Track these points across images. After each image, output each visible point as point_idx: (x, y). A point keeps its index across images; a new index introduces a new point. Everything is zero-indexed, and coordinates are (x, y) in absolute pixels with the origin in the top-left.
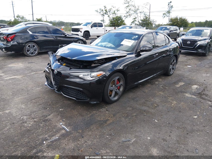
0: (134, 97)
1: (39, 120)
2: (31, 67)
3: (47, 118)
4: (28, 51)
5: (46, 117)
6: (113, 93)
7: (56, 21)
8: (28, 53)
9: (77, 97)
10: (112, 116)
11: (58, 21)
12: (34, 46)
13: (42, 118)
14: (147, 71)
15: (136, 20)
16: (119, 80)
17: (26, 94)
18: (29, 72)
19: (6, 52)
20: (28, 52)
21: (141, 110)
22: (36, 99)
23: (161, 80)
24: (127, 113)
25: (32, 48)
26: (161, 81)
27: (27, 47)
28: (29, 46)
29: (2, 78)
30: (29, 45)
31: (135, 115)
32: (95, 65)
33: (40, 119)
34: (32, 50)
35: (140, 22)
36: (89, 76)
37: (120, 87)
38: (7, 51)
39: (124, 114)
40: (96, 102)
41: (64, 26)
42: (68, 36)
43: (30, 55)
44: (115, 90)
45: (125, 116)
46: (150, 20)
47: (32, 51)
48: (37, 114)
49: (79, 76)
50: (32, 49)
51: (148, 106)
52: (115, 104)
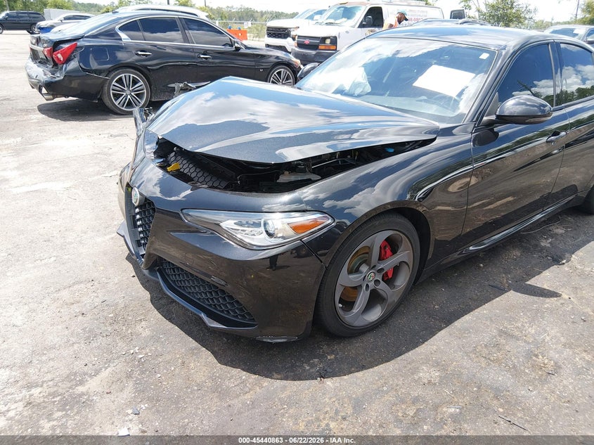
0: (452, 310)
1: (50, 395)
2: (110, 151)
3: (81, 389)
4: (117, 96)
5: (82, 383)
6: (362, 299)
7: (232, 7)
8: (116, 103)
9: (210, 305)
10: (350, 411)
11: (239, 7)
12: (135, 82)
13: (63, 387)
14: (510, 199)
15: (470, 4)
16: (392, 245)
17: (53, 259)
18: (98, 169)
19: (51, 97)
20: (116, 100)
21: (479, 388)
22: (76, 287)
23: (560, 231)
24: (415, 400)
25: (128, 87)
26: (562, 235)
27: (113, 83)
28: (120, 81)
29: (7, 186)
30: (121, 79)
31: (452, 415)
32: (293, 178)
33: (52, 390)
34: (128, 94)
35: (484, 9)
36: (262, 229)
37: (396, 269)
38: (52, 95)
39: (403, 401)
40: (285, 340)
41: (250, 23)
42: (243, 51)
43: (123, 109)
44: (372, 285)
45: (405, 415)
46: (515, 4)
47: (129, 97)
48: (51, 363)
49: (221, 224)
50: (128, 92)
51: (514, 366)
52: (369, 338)
